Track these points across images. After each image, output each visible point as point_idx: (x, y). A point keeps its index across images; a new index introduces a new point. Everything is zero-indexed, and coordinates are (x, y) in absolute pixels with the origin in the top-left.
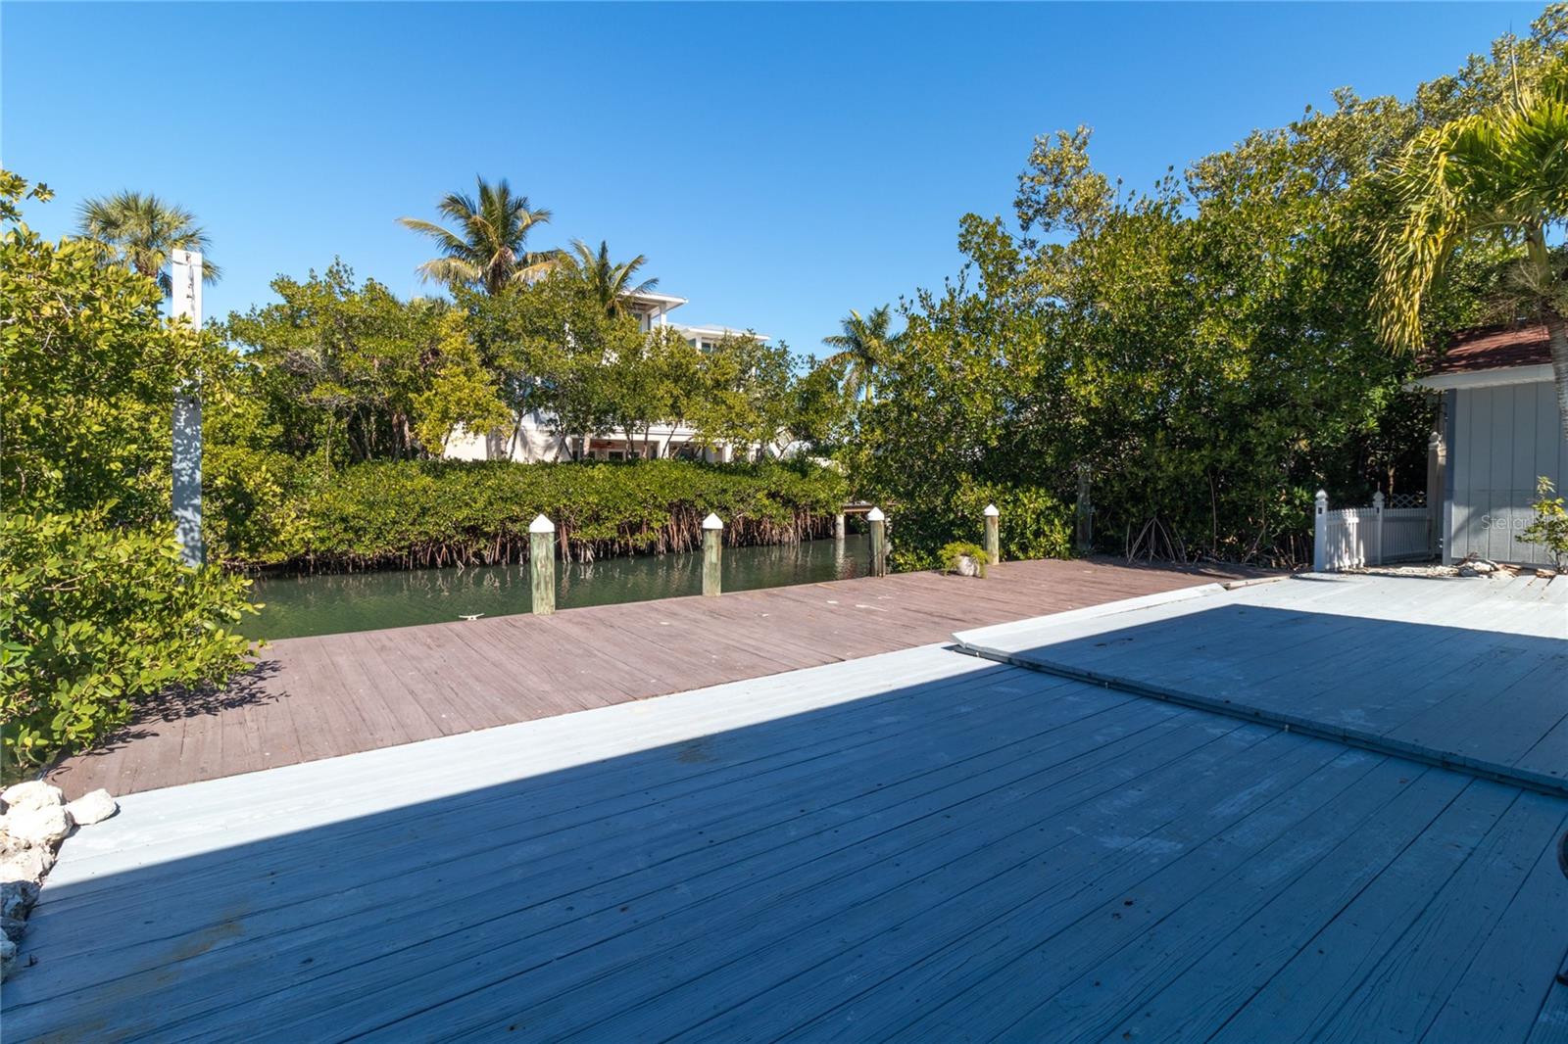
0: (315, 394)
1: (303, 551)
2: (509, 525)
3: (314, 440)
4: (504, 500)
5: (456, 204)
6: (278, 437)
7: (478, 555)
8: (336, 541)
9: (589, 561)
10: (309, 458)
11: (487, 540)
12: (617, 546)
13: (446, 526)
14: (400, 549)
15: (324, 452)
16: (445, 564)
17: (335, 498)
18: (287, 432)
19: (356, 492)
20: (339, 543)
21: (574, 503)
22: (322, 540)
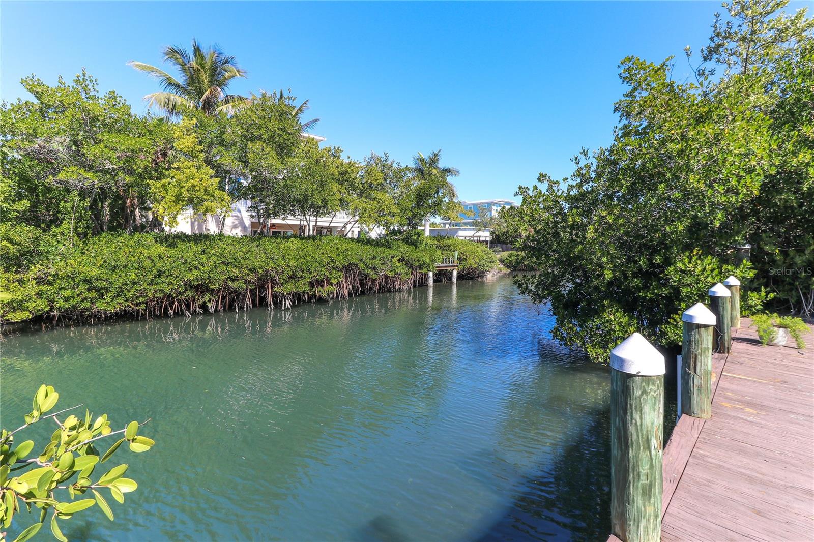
0: (62, 176)
1: (47, 309)
2: (230, 283)
3: (59, 215)
4: (227, 264)
5: (173, 53)
6: (25, 211)
7: (204, 306)
8: (79, 299)
9: (288, 308)
10: (54, 229)
11: (211, 295)
12: (306, 296)
13: (179, 285)
14: (137, 305)
15: (68, 225)
16: (176, 314)
17: (80, 263)
18: (34, 206)
19: (99, 259)
20: (83, 301)
21: (278, 266)
22: (67, 300)
